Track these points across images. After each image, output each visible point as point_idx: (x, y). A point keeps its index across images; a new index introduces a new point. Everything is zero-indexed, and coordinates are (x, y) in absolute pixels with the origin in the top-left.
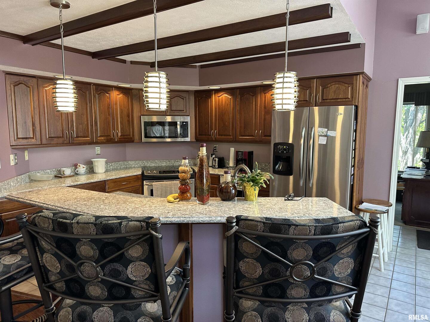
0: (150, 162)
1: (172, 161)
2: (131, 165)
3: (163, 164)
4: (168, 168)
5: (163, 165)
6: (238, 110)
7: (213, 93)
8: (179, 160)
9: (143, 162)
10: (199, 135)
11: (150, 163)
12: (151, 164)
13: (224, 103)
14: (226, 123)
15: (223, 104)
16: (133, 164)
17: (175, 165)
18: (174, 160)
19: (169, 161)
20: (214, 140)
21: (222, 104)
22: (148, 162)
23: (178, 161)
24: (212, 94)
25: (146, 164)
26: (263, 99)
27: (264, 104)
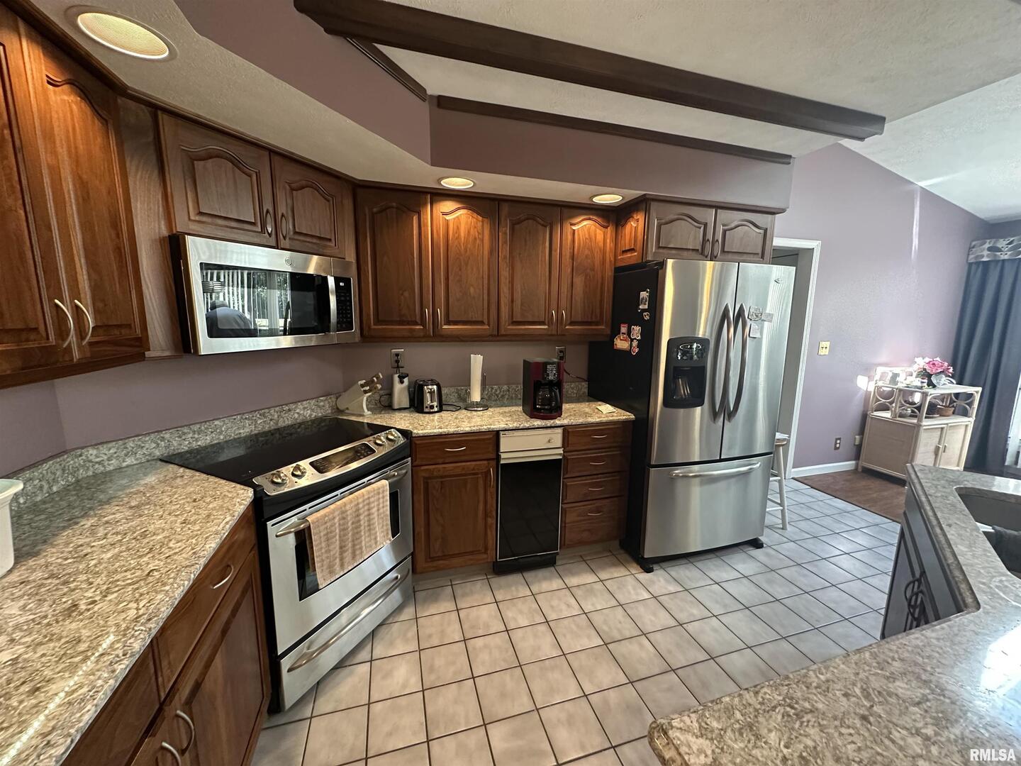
0: (194, 432)
1: (272, 411)
2: (99, 463)
3: (244, 427)
4: (261, 439)
5: (242, 431)
6: (505, 257)
7: (426, 199)
8: (293, 406)
9: (163, 439)
10: (378, 321)
11: (191, 435)
12: (197, 440)
13: (462, 235)
14: (472, 290)
15: (459, 235)
16: (109, 459)
17: (281, 424)
18: (277, 409)
19: (263, 415)
20: (429, 336)
21: (456, 235)
22: (184, 434)
23: (289, 410)
24: (425, 204)
25: (175, 443)
26: (570, 237)
27: (572, 250)
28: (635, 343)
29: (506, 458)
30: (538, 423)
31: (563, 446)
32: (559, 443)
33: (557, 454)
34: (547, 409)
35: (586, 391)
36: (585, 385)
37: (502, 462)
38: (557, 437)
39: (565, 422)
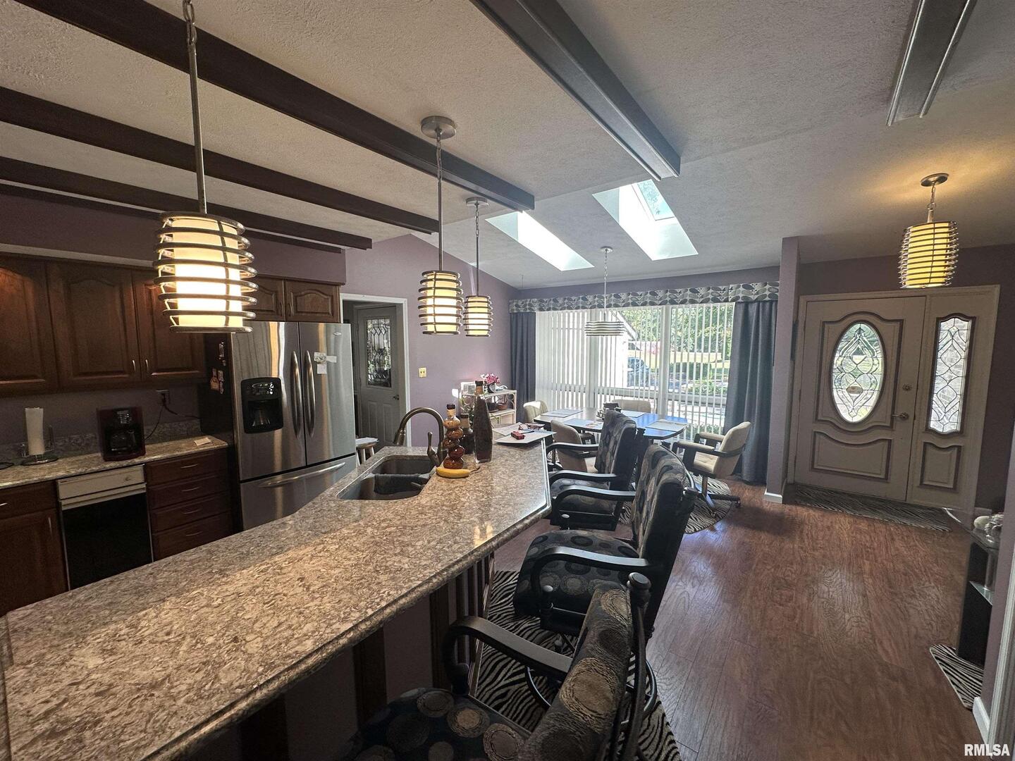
26: (145, 297)
27: (150, 307)
28: (221, 384)
29: (66, 505)
30: (113, 464)
31: (146, 480)
32: (141, 480)
33: (141, 488)
34: (124, 451)
35: (199, 427)
36: (197, 422)
37: (64, 508)
38: (137, 475)
39: (147, 459)
